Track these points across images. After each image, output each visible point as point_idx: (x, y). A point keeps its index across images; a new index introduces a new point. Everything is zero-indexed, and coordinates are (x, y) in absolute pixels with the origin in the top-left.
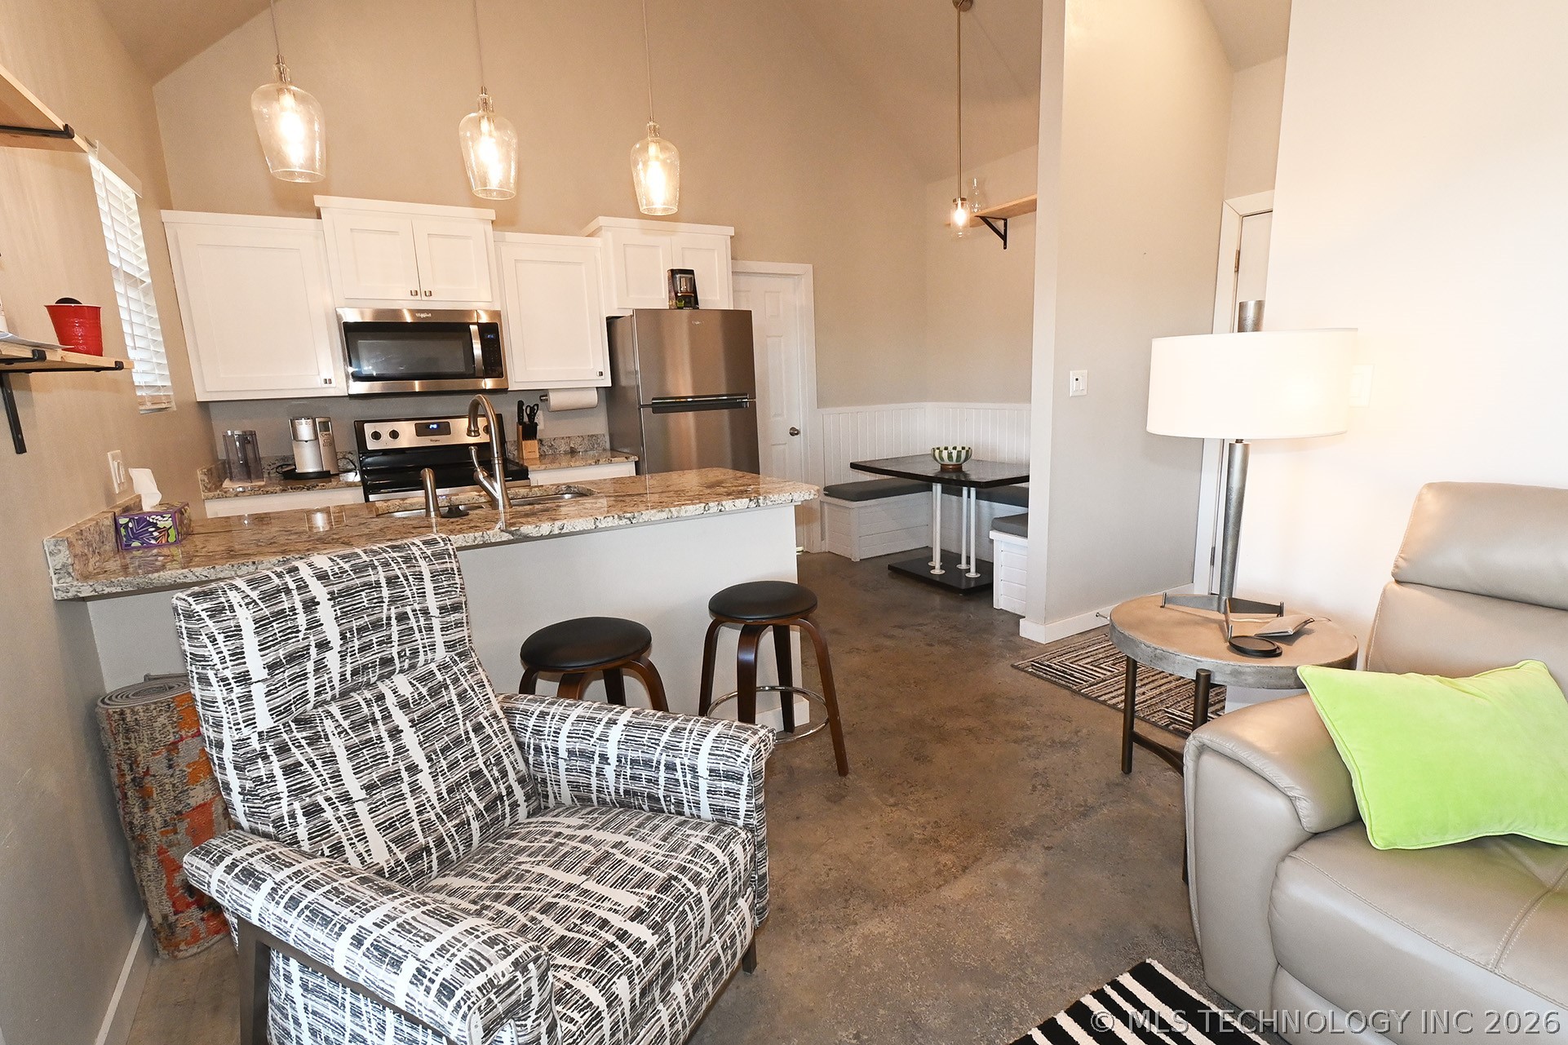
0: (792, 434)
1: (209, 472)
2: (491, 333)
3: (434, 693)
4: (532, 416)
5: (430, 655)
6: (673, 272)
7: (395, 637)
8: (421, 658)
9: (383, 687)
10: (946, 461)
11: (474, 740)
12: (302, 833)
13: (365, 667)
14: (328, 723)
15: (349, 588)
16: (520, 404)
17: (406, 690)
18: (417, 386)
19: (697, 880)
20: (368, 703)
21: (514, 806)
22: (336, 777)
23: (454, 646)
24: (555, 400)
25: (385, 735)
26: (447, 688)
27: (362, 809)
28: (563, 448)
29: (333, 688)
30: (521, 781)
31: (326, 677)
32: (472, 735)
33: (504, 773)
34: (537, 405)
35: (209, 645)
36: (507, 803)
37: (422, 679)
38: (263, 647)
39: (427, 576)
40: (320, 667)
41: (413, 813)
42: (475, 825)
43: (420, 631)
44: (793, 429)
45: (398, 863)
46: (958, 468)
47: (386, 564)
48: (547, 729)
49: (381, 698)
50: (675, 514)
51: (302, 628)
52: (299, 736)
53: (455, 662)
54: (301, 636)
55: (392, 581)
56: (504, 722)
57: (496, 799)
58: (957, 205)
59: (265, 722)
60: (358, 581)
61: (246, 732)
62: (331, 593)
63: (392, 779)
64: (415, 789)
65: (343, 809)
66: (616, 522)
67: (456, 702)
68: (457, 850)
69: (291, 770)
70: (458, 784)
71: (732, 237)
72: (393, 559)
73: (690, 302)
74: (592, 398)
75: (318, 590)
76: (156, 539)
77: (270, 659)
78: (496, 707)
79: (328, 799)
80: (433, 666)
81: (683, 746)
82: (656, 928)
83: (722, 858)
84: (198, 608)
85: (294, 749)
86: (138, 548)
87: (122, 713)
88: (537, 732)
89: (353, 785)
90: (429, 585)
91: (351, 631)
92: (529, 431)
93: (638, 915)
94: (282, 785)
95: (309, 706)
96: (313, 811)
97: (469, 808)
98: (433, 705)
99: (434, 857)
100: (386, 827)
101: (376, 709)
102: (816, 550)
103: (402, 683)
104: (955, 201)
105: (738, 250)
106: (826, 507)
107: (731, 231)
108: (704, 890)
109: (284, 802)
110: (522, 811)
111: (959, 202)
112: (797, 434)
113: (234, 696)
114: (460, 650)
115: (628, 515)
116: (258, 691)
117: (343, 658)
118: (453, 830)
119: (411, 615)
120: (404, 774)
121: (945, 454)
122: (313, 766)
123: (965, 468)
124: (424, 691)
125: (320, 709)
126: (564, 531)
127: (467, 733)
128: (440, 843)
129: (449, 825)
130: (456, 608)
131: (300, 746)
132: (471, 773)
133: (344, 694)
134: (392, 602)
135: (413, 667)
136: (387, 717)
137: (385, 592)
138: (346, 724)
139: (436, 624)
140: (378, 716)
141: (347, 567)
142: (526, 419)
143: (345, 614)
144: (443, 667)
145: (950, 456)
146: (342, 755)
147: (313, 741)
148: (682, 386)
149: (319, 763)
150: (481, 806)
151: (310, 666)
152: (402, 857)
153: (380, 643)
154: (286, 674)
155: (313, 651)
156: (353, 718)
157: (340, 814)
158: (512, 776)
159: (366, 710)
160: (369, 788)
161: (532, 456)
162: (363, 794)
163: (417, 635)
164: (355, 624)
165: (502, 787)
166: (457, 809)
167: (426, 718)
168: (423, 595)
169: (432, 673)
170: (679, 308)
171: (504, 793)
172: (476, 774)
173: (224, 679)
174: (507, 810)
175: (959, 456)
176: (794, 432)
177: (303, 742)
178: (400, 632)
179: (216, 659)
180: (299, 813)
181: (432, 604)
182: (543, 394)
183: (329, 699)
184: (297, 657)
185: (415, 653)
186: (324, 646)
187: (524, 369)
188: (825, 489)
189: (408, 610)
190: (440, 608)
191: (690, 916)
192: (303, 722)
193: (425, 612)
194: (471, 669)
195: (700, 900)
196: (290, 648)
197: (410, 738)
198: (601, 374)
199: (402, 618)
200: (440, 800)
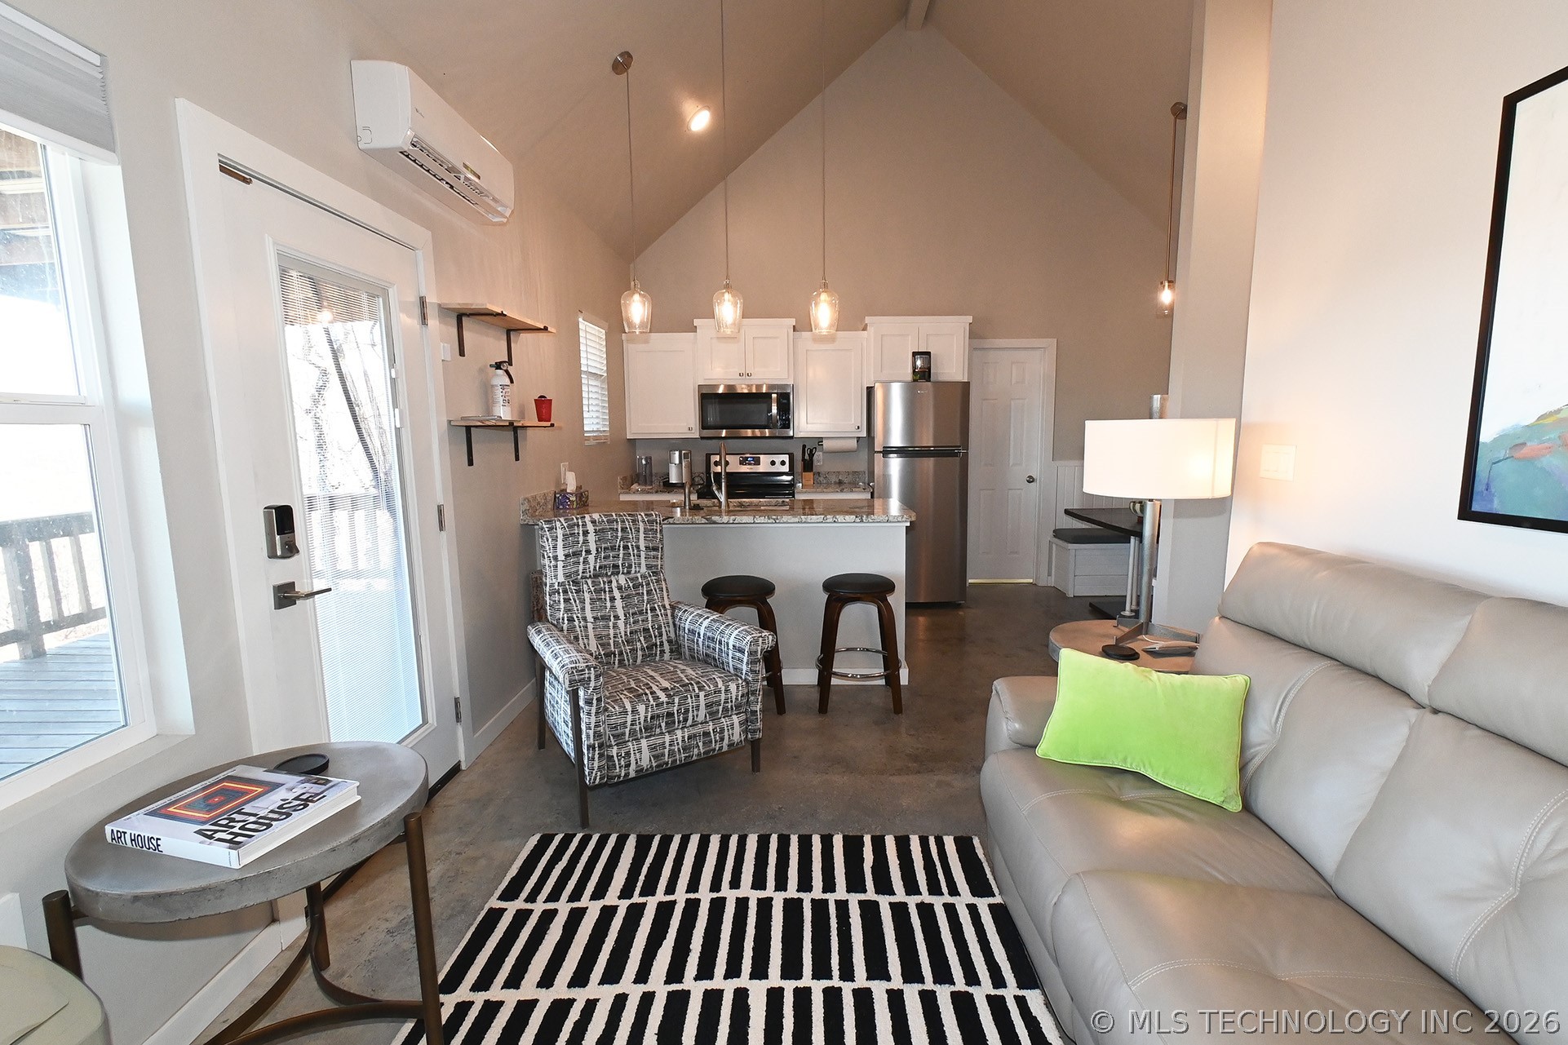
0: (1029, 481)
1: (624, 479)
2: (786, 400)
3: (636, 587)
4: (811, 455)
5: (638, 569)
6: (914, 354)
7: (621, 556)
8: (633, 569)
9: (613, 579)
10: (1139, 514)
11: (650, 614)
12: (565, 627)
13: (605, 566)
14: (585, 586)
15: (603, 529)
16: (804, 446)
17: (622, 582)
18: (724, 433)
19: (701, 688)
20: (604, 583)
21: (662, 652)
22: (583, 609)
23: (651, 567)
24: (826, 443)
25: (608, 599)
26: (643, 586)
27: (590, 626)
28: (834, 479)
29: (590, 572)
30: (670, 642)
31: (588, 566)
32: (649, 611)
33: (661, 635)
34: (815, 448)
35: (546, 542)
36: (659, 649)
37: (632, 580)
38: (565, 547)
39: (642, 530)
40: (586, 562)
41: (612, 636)
42: (640, 653)
43: (634, 556)
44: (1030, 477)
45: (600, 654)
47: (623, 521)
48: (684, 618)
49: (610, 582)
51: (581, 542)
52: (573, 588)
53: (650, 576)
54: (580, 545)
55: (624, 530)
56: (669, 612)
57: (653, 645)
58: (1164, 286)
59: (561, 579)
60: (609, 527)
61: (554, 581)
62: (595, 530)
63: (606, 618)
64: (615, 626)
65: (583, 623)
67: (645, 594)
68: (629, 661)
69: (567, 600)
70: (636, 632)
71: (970, 324)
72: (627, 520)
73: (924, 375)
74: (853, 444)
75: (590, 528)
76: (569, 505)
77: (567, 552)
78: (667, 603)
79: (577, 617)
80: (639, 575)
81: (726, 632)
82: (669, 696)
83: (720, 684)
84: (545, 526)
85: (569, 593)
86: (561, 509)
87: (536, 578)
88: (680, 619)
89: (589, 615)
90: (642, 536)
91: (601, 549)
92: (808, 466)
93: (665, 690)
94: (562, 606)
95: (579, 577)
96: (571, 620)
97: (639, 643)
98: (634, 592)
99: (617, 659)
100: (599, 637)
101: (607, 586)
102: (1041, 583)
103: (622, 579)
104: (1162, 283)
106: (1054, 546)
107: (970, 319)
108: (702, 694)
109: (562, 613)
110: (667, 656)
111: (1167, 284)
112: (1032, 482)
113: (551, 565)
114: (655, 571)
116: (560, 564)
117: (596, 560)
118: (628, 651)
119: (630, 547)
120: (612, 618)
121: (1137, 507)
122: (575, 602)
124: (631, 585)
125: (582, 580)
127: (647, 610)
128: (621, 653)
129: (627, 648)
130: (655, 549)
131: (572, 592)
132: (644, 628)
133: (596, 576)
134: (622, 539)
135: (629, 572)
136: (611, 591)
137: (620, 534)
138: (592, 589)
139: (643, 554)
140: (607, 590)
141: (605, 520)
142: (807, 457)
143: (600, 540)
144: (643, 577)
145: (1141, 509)
146: (588, 601)
147: (578, 592)
148: (927, 440)
149: (578, 601)
150: (645, 645)
151: (581, 559)
152: (602, 653)
153: (614, 557)
154: (572, 560)
155: (584, 553)
156: (596, 587)
157: (581, 624)
158: (665, 637)
159: (602, 585)
160: (595, 618)
161: (808, 483)
162: (592, 620)
163: (632, 557)
164: (603, 546)
165: (658, 641)
166: (633, 642)
167: (628, 596)
168: (638, 539)
169: (637, 578)
171: (658, 644)
172: (646, 630)
173: (549, 557)
174: (658, 652)
176: (1031, 480)
177: (574, 591)
178: (624, 554)
179: (548, 548)
180: (566, 619)
181: (642, 544)
182: (820, 440)
183: (588, 575)
184: (577, 554)
185: (630, 566)
186: (588, 552)
187: (807, 422)
188: (1054, 531)
189: (629, 544)
190: (646, 547)
191: (689, 700)
192: (575, 583)
193: (638, 547)
194: (658, 581)
195: (699, 696)
196: (574, 550)
197: (619, 603)
198: (858, 427)
199: (626, 548)
200: (626, 635)
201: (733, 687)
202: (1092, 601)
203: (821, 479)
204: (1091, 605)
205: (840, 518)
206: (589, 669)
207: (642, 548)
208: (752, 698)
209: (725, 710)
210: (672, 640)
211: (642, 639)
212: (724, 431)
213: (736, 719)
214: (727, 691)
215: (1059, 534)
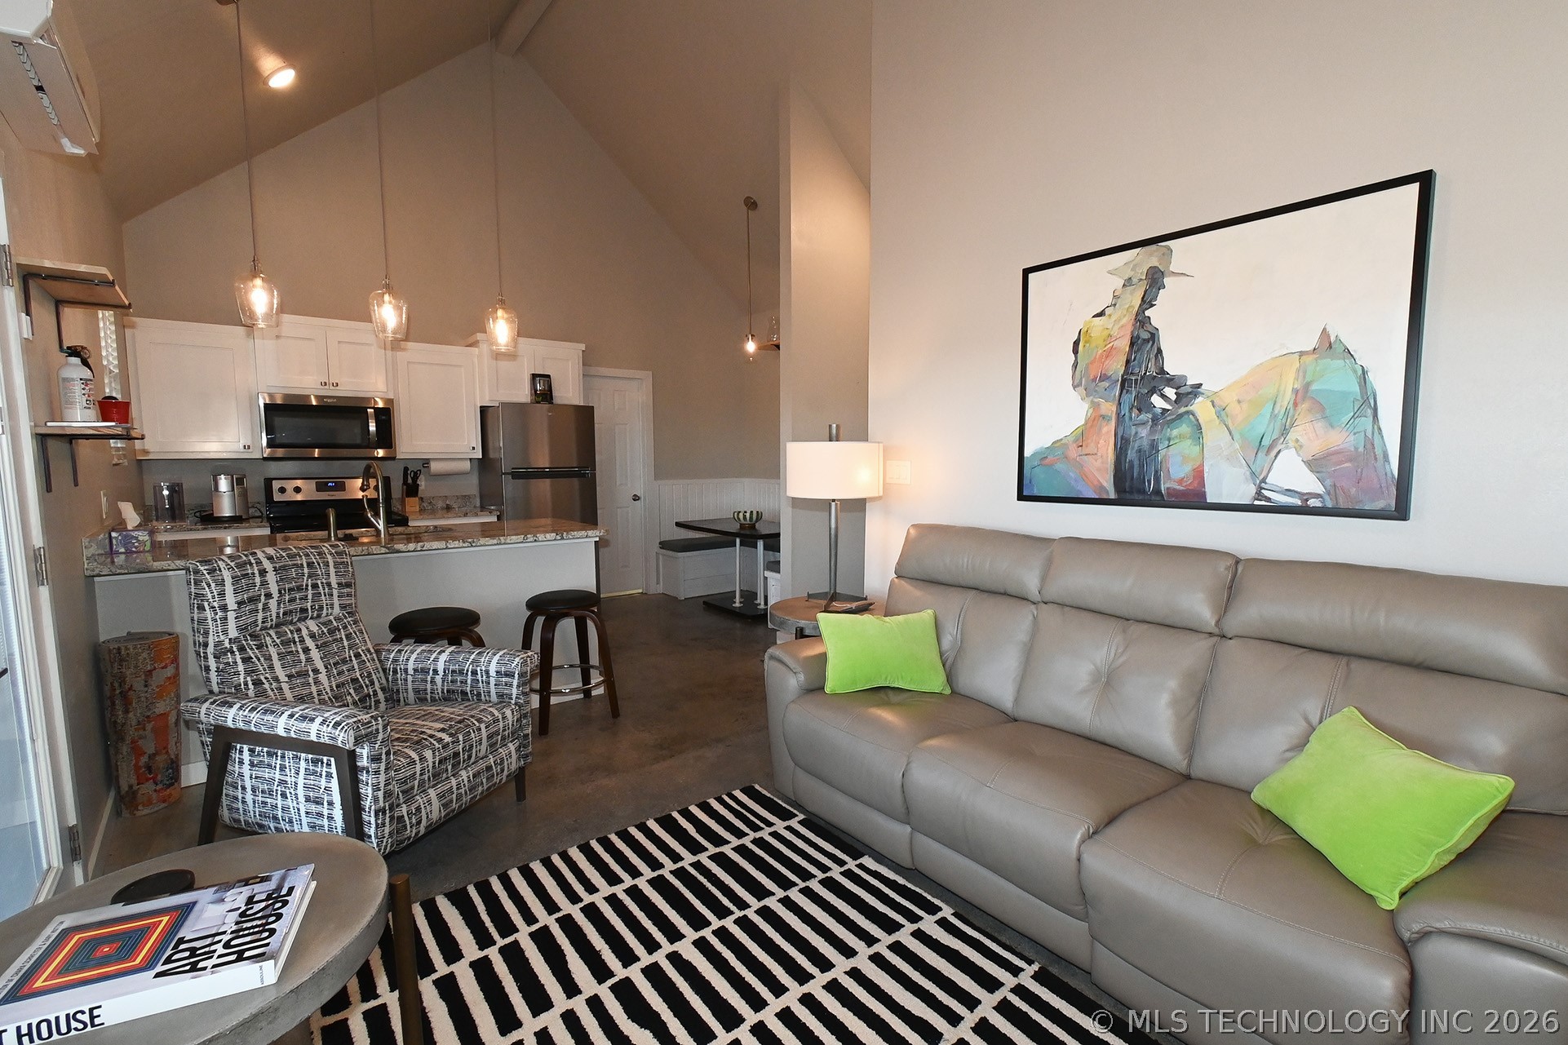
0: (634, 500)
2: (385, 416)
3: (331, 632)
4: (416, 477)
5: (330, 611)
6: (534, 376)
7: (310, 597)
8: (325, 612)
9: (301, 625)
10: (743, 521)
11: (355, 661)
12: (251, 693)
13: (291, 611)
14: (268, 639)
15: (285, 566)
16: (406, 469)
17: (314, 629)
18: (317, 453)
19: (480, 721)
20: (292, 632)
21: (378, 702)
22: (271, 667)
23: (345, 607)
24: (435, 467)
25: (300, 650)
26: (339, 630)
27: (285, 686)
28: (440, 504)
29: (272, 620)
30: (383, 689)
31: (269, 613)
32: (353, 658)
33: (372, 683)
34: (420, 471)
35: (207, 588)
36: (373, 700)
37: (324, 624)
38: (236, 592)
39: (331, 564)
40: (266, 608)
41: (315, 694)
43: (325, 596)
44: (635, 495)
46: (753, 527)
47: (307, 555)
48: (402, 658)
49: (299, 630)
50: (503, 541)
51: (258, 585)
52: (251, 643)
53: (345, 617)
54: (257, 588)
55: (310, 565)
56: (374, 655)
57: (366, 697)
58: (747, 339)
59: (233, 633)
60: (290, 563)
61: (222, 638)
62: (275, 567)
63: (303, 674)
64: (317, 682)
65: (274, 685)
66: (461, 544)
67: (344, 639)
69: (246, 660)
70: (343, 684)
71: (583, 351)
72: (311, 553)
73: (547, 398)
74: (467, 466)
75: (267, 565)
76: (136, 547)
77: (239, 598)
78: (370, 646)
79: (266, 678)
80: (332, 617)
81: (482, 660)
82: (451, 735)
83: (496, 713)
84: (202, 568)
85: (248, 650)
88: (395, 661)
89: (281, 674)
90: (332, 570)
91: (285, 590)
92: (412, 490)
93: (443, 730)
94: (241, 667)
95: (258, 628)
96: (257, 683)
97: (349, 698)
98: (330, 639)
100: (299, 698)
101: (296, 636)
102: (651, 592)
103: (312, 624)
105: (588, 360)
106: (661, 557)
107: (583, 347)
108: (483, 726)
109: (242, 677)
111: (750, 336)
112: (637, 500)
113: (217, 617)
114: (349, 610)
115: (470, 540)
116: (231, 616)
117: (279, 604)
119: (320, 585)
120: (311, 673)
121: (741, 515)
122: (259, 660)
123: (757, 525)
124: (325, 630)
125: (264, 632)
126: (424, 549)
127: (350, 657)
130: (348, 585)
131: (252, 649)
132: (351, 679)
133: (278, 625)
134: (310, 576)
135: (319, 616)
136: (302, 641)
137: (306, 570)
138: (278, 641)
139: (335, 592)
140: (297, 640)
141: (284, 554)
142: (410, 481)
143: (282, 580)
144: (338, 619)
145: (745, 517)
146: (275, 657)
147: (259, 647)
148: (542, 460)
149: (262, 659)
150: (357, 699)
151: (260, 606)
153: (301, 599)
154: (247, 609)
155: (263, 598)
156: (282, 638)
157: (273, 686)
158: (377, 685)
159: (290, 635)
160: (290, 676)
161: (413, 509)
162: (286, 679)
163: (323, 598)
164: (287, 586)
165: (371, 690)
166: (341, 697)
167: (325, 645)
168: (328, 575)
169: (330, 621)
170: (537, 402)
171: (372, 694)
172: (355, 680)
173: (213, 607)
174: (373, 704)
175: (751, 518)
176: (636, 498)
177: (254, 647)
178: (313, 594)
179: (210, 596)
180: (250, 683)
181: (334, 581)
182: (426, 463)
183: (269, 626)
184: (253, 600)
185: (321, 608)
186: (269, 596)
187: (411, 443)
188: (660, 543)
189: (319, 582)
190: (338, 584)
191: (473, 735)
192: (254, 636)
193: (329, 585)
194: (355, 622)
195: (480, 729)
196: (250, 594)
197: (315, 654)
198: (474, 448)
199: (315, 586)
200: (332, 690)
201: (508, 713)
202: (704, 599)
203: (425, 504)
204: (704, 603)
205: (541, 537)
206: (376, 720)
207: (334, 585)
208: (524, 721)
209: (503, 738)
210: (384, 687)
211: (352, 691)
212: (317, 450)
213: (512, 747)
214: (503, 718)
215: (664, 545)
